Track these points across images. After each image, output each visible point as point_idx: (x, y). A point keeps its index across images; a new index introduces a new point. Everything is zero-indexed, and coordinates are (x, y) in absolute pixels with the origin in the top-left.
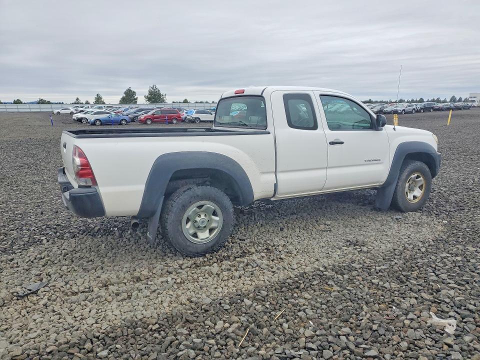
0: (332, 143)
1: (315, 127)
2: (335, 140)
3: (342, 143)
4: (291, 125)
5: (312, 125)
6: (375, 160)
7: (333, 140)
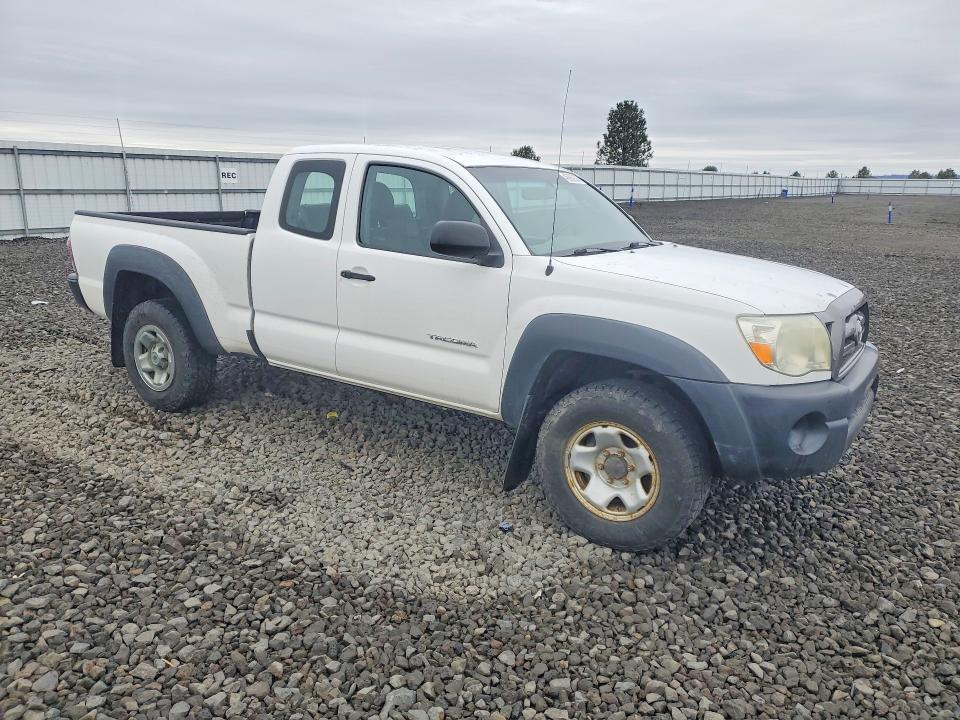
0: (347, 275)
1: (327, 234)
2: (356, 268)
3: (371, 279)
4: (284, 223)
5: (321, 229)
6: (460, 343)
7: (349, 268)
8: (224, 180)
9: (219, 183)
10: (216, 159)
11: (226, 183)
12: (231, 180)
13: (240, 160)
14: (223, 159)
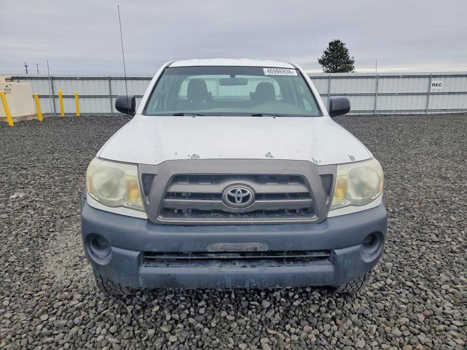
8: (432, 88)
9: (429, 90)
10: (430, 77)
11: (434, 89)
12: (438, 87)
13: (446, 76)
14: (435, 76)
